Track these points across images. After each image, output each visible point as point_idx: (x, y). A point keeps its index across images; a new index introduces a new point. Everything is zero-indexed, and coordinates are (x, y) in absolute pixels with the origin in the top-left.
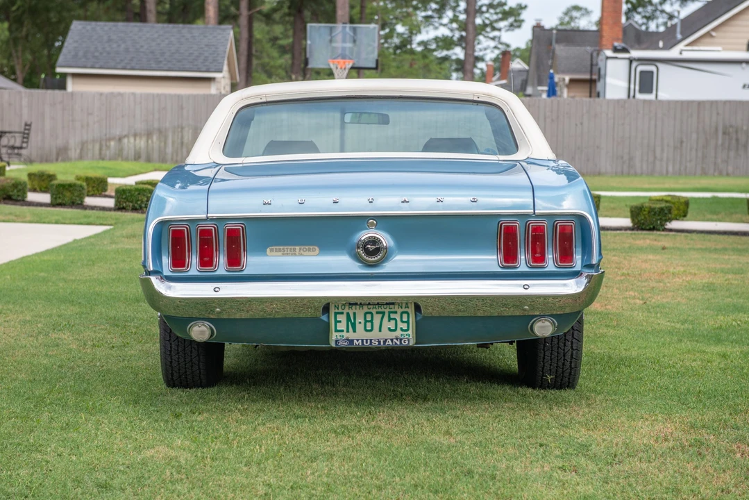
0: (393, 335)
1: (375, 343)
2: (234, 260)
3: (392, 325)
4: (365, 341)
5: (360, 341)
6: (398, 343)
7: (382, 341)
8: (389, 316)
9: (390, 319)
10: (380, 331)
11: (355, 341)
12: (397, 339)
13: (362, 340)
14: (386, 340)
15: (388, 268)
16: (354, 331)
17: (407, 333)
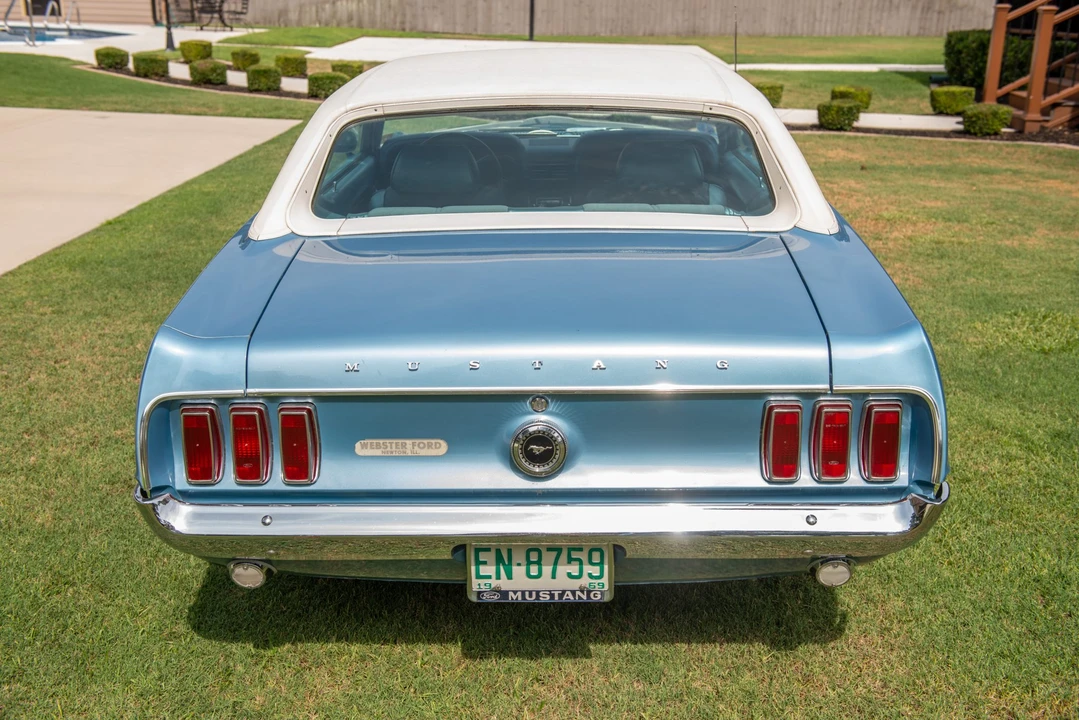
0: (575, 584)
1: (545, 598)
2: (298, 467)
3: (574, 569)
4: (527, 593)
5: (519, 594)
6: (584, 597)
7: (556, 594)
8: (569, 555)
9: (570, 560)
10: (554, 577)
11: (511, 594)
12: (582, 592)
13: (523, 593)
14: (564, 592)
15: (563, 481)
16: (510, 577)
17: (599, 581)
